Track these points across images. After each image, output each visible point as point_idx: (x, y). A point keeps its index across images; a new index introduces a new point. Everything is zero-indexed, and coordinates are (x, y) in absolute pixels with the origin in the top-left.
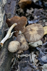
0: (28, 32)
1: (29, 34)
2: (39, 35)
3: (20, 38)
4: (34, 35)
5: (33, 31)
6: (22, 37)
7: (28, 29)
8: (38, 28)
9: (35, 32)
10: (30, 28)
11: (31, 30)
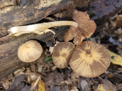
0: (81, 50)
1: (80, 54)
2: (90, 71)
3: (64, 47)
4: (84, 62)
5: (89, 55)
6: (68, 48)
7: (87, 45)
8: (100, 58)
9: (89, 60)
10: (91, 48)
11: (88, 52)
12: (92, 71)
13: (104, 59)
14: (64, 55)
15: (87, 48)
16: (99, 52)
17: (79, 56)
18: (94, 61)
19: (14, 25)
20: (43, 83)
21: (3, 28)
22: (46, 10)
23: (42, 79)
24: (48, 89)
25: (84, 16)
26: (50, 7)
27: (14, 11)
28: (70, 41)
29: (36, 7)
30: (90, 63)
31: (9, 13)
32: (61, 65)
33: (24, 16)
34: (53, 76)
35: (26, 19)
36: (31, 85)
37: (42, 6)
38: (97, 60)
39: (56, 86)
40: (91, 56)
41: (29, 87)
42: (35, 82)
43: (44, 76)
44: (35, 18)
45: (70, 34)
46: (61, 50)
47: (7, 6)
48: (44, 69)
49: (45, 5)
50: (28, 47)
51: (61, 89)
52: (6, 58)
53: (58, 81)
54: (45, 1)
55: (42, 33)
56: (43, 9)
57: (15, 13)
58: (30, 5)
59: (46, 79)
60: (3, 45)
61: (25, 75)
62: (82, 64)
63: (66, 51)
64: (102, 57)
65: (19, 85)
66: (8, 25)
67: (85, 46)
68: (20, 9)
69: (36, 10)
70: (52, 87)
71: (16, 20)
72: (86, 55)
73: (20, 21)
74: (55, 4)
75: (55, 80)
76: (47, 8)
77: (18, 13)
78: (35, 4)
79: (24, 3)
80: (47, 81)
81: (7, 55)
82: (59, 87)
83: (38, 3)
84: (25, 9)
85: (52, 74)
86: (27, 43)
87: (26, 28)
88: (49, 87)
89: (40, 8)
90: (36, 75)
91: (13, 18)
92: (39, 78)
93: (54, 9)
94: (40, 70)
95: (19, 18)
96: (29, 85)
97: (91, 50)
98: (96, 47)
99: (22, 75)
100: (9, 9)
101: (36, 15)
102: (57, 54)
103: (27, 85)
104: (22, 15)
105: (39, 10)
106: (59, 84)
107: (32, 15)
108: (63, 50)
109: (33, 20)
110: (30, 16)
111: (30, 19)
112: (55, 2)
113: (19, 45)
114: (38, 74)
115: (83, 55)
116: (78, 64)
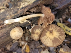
0: (47, 31)
1: (46, 33)
2: (52, 43)
3: (37, 29)
4: (48, 38)
5: (51, 34)
6: (39, 29)
7: (51, 27)
8: (58, 36)
9: (52, 37)
10: (53, 29)
11: (51, 32)
12: (53, 44)
13: (60, 36)
14: (37, 33)
15: (51, 29)
16: (58, 32)
17: (45, 35)
18: (55, 38)
19: (7, 19)
20: (29, 47)
21: (1, 21)
22: (24, 8)
23: (28, 44)
24: (32, 50)
25: (48, 10)
26: (27, 6)
27: (6, 11)
28: (41, 25)
29: (18, 8)
30: (52, 39)
31: (3, 13)
32: (36, 39)
33: (12, 13)
34: (34, 43)
35: (13, 15)
36: (22, 47)
37: (22, 6)
38: (56, 37)
39: (35, 48)
40: (53, 35)
41: (21, 49)
42: (24, 46)
43: (29, 43)
44: (18, 14)
45: (40, 21)
46: (36, 31)
47: (2, 9)
48: (29, 38)
49: (24, 6)
50: (15, 31)
51: (38, 50)
52: (5, 36)
53: (36, 46)
54: (24, 3)
55: (23, 22)
56: (22, 8)
57: (7, 12)
58: (15, 7)
59: (30, 44)
60: (2, 30)
61: (18, 42)
62: (47, 39)
63: (38, 31)
64: (59, 35)
65: (15, 48)
66: (4, 19)
67: (49, 28)
68: (9, 10)
69: (18, 9)
70: (33, 49)
71: (8, 16)
72: (50, 34)
73: (10, 17)
74: (30, 4)
75: (35, 45)
76: (25, 7)
77: (8, 12)
78: (17, 6)
79: (11, 6)
80: (31, 45)
81: (5, 35)
82: (37, 49)
83: (19, 5)
84: (12, 10)
85: (33, 42)
86: (14, 28)
87: (13, 21)
88: (32, 49)
89: (21, 8)
90: (25, 42)
91: (6, 15)
92: (26, 44)
93: (30, 7)
94: (27, 39)
95: (9, 15)
96: (21, 47)
97: (53, 31)
98: (56, 29)
99: (17, 43)
100: (3, 10)
101: (19, 12)
102: (33, 33)
103: (19, 48)
104: (11, 13)
105: (20, 9)
106: (37, 47)
107: (16, 12)
108: (36, 30)
109: (17, 15)
110: (15, 13)
111: (16, 15)
112: (30, 3)
113: (11, 29)
114: (26, 42)
115: (48, 34)
116: (45, 39)
